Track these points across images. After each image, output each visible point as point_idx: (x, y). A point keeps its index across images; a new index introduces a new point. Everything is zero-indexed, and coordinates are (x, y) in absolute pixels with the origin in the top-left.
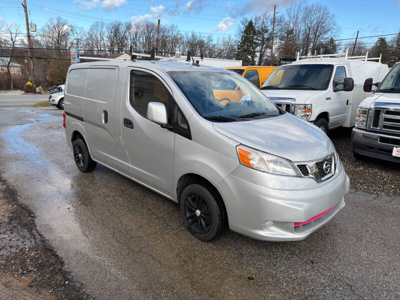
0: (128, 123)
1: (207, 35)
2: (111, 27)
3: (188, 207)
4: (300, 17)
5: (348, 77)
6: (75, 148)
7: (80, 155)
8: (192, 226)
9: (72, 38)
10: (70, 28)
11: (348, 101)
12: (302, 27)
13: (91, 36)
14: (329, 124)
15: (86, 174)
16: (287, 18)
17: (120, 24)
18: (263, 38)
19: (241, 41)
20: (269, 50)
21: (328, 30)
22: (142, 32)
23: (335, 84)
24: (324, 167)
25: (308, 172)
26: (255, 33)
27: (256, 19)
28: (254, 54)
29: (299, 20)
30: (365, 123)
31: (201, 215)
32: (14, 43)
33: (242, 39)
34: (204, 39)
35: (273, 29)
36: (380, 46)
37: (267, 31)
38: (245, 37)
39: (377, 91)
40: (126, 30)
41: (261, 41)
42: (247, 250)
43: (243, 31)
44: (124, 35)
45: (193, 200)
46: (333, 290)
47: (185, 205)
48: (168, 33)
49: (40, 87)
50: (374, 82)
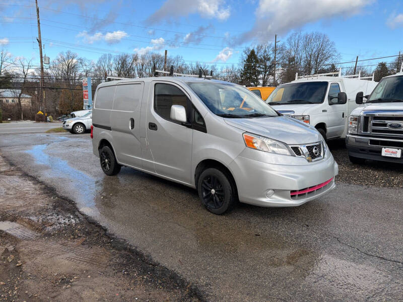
0: (153, 126)
1: (210, 65)
2: (118, 59)
3: (205, 188)
4: (301, 44)
5: (341, 92)
6: (102, 154)
7: (106, 160)
8: (209, 204)
9: (81, 71)
10: (80, 61)
11: (343, 114)
12: (304, 55)
13: (99, 68)
14: (327, 134)
15: (111, 177)
16: (288, 47)
17: (126, 56)
18: (266, 66)
19: (243, 70)
20: (271, 77)
21: (329, 57)
22: (148, 63)
23: (330, 98)
24: (314, 151)
25: (300, 153)
26: (257, 61)
27: (258, 48)
28: (257, 82)
29: (300, 48)
30: (356, 130)
31: (215, 193)
32: (25, 76)
33: (244, 68)
34: (208, 69)
35: (275, 57)
36: (381, 71)
37: (269, 59)
38: (247, 65)
39: (367, 102)
40: (133, 61)
41: (263, 68)
42: (255, 220)
43: (246, 60)
44: (131, 67)
45: (209, 182)
46: (323, 241)
47: (202, 186)
48: (173, 63)
49: (50, 116)
50: (364, 95)
